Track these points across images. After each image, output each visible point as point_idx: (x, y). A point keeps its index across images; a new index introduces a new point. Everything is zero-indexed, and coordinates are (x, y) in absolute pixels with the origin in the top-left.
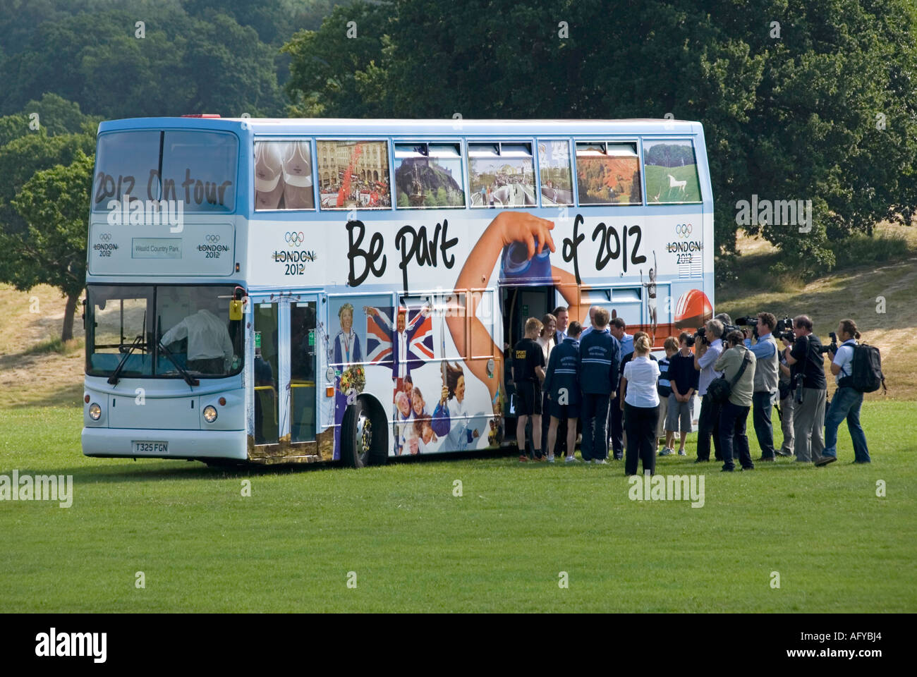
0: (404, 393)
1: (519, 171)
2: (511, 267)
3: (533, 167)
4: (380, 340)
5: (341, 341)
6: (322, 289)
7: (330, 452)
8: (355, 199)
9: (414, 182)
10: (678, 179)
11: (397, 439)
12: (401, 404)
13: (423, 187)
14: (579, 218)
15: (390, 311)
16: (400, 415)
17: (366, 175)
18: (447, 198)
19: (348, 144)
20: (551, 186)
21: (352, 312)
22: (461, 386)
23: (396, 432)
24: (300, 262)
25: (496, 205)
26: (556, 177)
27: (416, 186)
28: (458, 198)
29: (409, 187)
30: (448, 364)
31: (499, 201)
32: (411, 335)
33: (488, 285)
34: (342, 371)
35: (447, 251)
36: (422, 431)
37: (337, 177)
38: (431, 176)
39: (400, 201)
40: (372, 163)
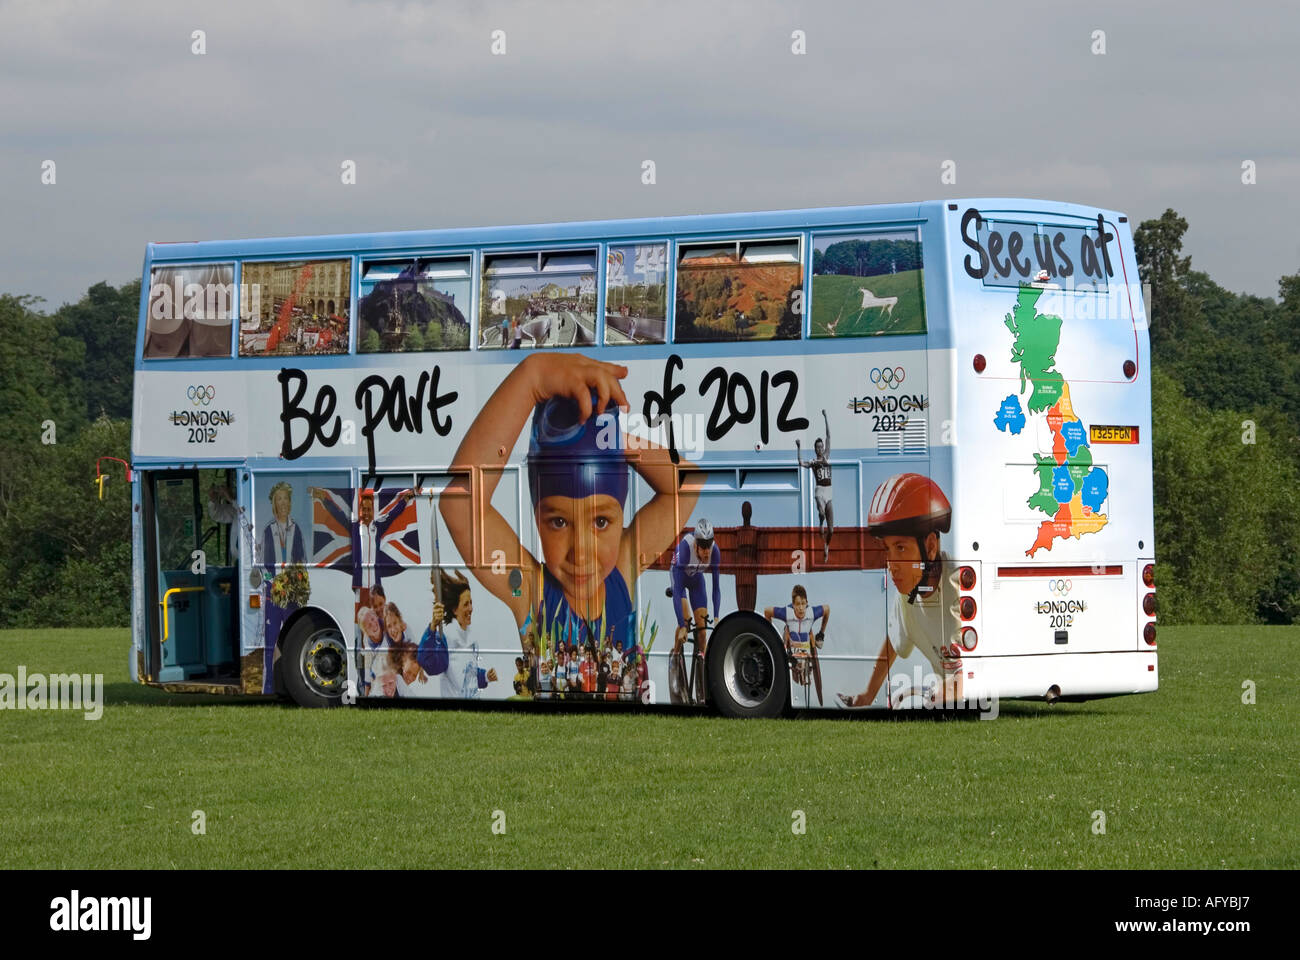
0: (372, 609)
1: (572, 293)
2: (551, 434)
3: (596, 286)
4: (333, 534)
5: (274, 533)
6: (242, 462)
7: (259, 683)
8: (295, 339)
9: (391, 314)
10: (879, 294)
11: (362, 672)
12: (367, 624)
13: (405, 320)
14: (675, 361)
15: (348, 495)
16: (366, 640)
17: (316, 307)
18: (443, 335)
19: (292, 265)
20: (627, 313)
21: (289, 494)
22: (466, 604)
23: (360, 663)
24: (209, 425)
25: (525, 344)
26: (638, 299)
27: (394, 319)
28: (461, 335)
29: (381, 321)
30: (443, 572)
31: (530, 339)
32: (383, 529)
33: (509, 461)
34: (273, 575)
35: (439, 410)
36: (402, 666)
37: (271, 312)
38: (419, 305)
39: (366, 341)
40: (326, 290)
